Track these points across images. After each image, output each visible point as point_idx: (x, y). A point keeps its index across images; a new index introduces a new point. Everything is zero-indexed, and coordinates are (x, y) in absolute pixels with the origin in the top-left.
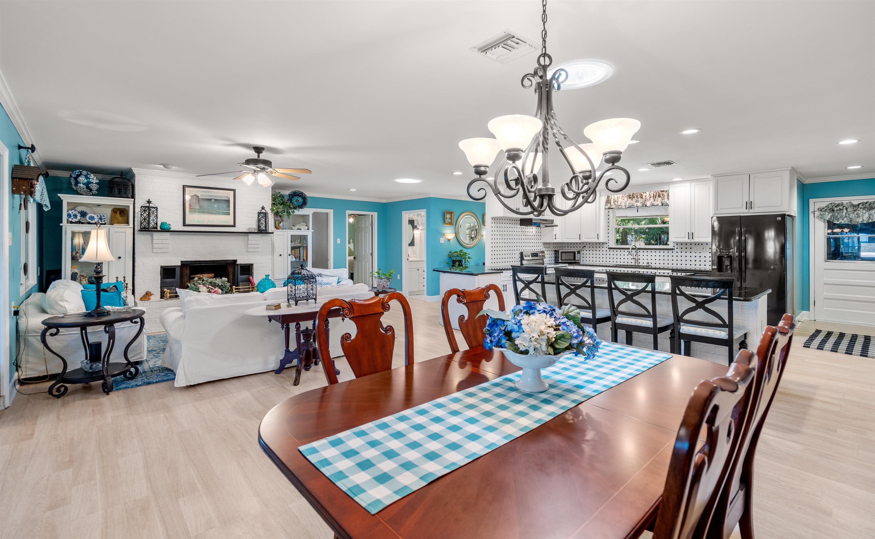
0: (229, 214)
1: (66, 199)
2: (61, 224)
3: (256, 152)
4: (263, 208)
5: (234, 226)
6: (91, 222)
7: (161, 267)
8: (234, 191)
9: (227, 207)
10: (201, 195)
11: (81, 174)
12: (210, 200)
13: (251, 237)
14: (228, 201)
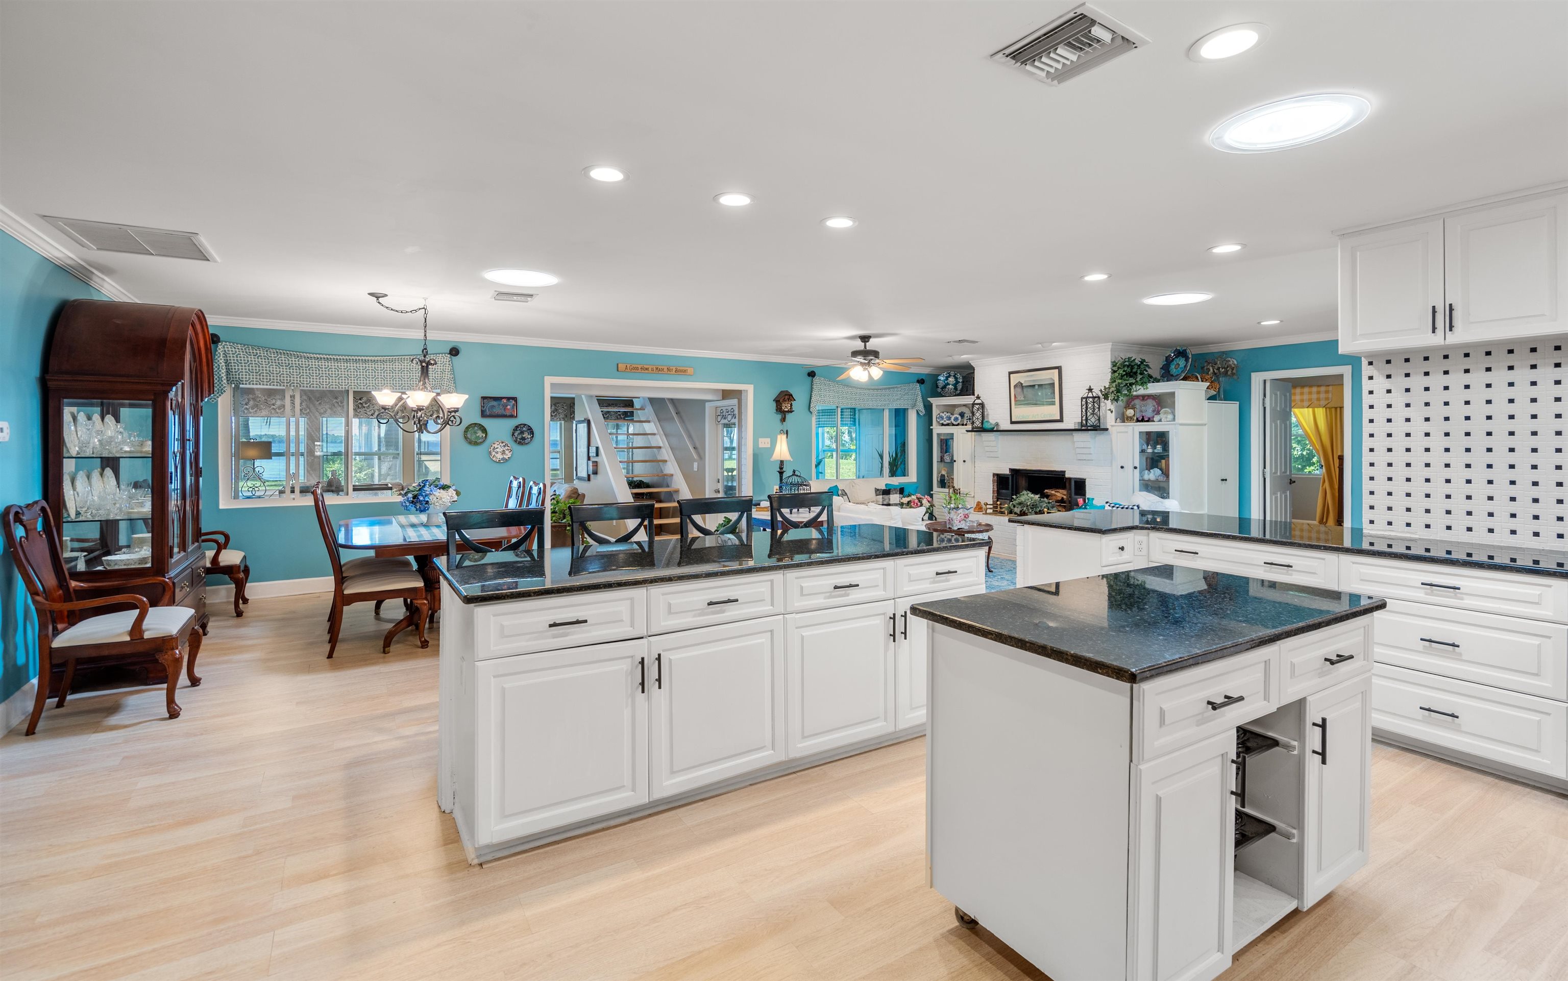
0: (1053, 403)
1: (936, 402)
2: (931, 427)
3: (862, 342)
4: (1090, 390)
5: (1061, 420)
6: (955, 423)
7: (994, 475)
8: (1059, 368)
9: (1051, 393)
10: (1025, 381)
11: (950, 376)
12: (1034, 386)
13: (1078, 436)
14: (1053, 385)
